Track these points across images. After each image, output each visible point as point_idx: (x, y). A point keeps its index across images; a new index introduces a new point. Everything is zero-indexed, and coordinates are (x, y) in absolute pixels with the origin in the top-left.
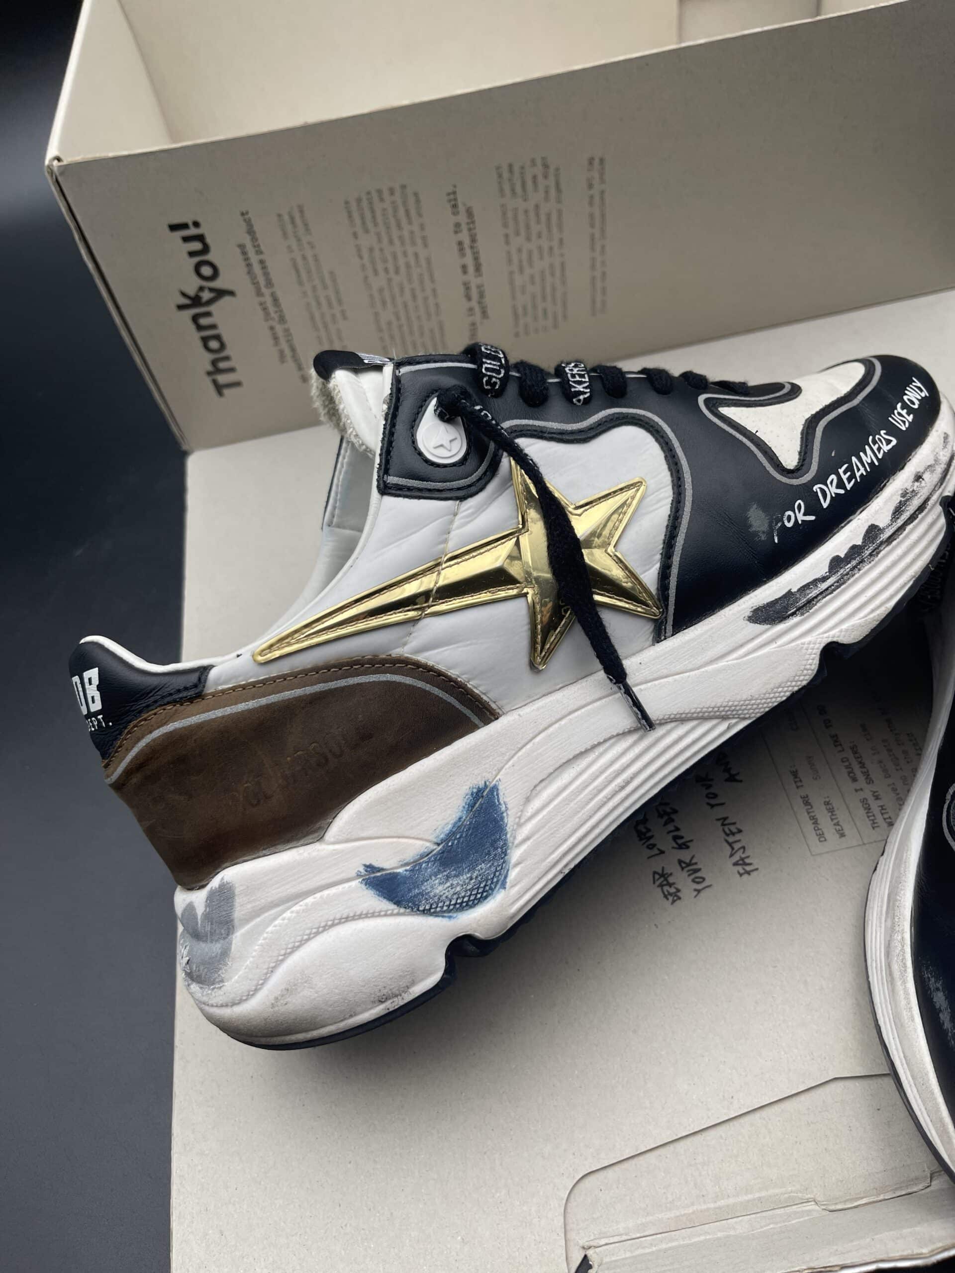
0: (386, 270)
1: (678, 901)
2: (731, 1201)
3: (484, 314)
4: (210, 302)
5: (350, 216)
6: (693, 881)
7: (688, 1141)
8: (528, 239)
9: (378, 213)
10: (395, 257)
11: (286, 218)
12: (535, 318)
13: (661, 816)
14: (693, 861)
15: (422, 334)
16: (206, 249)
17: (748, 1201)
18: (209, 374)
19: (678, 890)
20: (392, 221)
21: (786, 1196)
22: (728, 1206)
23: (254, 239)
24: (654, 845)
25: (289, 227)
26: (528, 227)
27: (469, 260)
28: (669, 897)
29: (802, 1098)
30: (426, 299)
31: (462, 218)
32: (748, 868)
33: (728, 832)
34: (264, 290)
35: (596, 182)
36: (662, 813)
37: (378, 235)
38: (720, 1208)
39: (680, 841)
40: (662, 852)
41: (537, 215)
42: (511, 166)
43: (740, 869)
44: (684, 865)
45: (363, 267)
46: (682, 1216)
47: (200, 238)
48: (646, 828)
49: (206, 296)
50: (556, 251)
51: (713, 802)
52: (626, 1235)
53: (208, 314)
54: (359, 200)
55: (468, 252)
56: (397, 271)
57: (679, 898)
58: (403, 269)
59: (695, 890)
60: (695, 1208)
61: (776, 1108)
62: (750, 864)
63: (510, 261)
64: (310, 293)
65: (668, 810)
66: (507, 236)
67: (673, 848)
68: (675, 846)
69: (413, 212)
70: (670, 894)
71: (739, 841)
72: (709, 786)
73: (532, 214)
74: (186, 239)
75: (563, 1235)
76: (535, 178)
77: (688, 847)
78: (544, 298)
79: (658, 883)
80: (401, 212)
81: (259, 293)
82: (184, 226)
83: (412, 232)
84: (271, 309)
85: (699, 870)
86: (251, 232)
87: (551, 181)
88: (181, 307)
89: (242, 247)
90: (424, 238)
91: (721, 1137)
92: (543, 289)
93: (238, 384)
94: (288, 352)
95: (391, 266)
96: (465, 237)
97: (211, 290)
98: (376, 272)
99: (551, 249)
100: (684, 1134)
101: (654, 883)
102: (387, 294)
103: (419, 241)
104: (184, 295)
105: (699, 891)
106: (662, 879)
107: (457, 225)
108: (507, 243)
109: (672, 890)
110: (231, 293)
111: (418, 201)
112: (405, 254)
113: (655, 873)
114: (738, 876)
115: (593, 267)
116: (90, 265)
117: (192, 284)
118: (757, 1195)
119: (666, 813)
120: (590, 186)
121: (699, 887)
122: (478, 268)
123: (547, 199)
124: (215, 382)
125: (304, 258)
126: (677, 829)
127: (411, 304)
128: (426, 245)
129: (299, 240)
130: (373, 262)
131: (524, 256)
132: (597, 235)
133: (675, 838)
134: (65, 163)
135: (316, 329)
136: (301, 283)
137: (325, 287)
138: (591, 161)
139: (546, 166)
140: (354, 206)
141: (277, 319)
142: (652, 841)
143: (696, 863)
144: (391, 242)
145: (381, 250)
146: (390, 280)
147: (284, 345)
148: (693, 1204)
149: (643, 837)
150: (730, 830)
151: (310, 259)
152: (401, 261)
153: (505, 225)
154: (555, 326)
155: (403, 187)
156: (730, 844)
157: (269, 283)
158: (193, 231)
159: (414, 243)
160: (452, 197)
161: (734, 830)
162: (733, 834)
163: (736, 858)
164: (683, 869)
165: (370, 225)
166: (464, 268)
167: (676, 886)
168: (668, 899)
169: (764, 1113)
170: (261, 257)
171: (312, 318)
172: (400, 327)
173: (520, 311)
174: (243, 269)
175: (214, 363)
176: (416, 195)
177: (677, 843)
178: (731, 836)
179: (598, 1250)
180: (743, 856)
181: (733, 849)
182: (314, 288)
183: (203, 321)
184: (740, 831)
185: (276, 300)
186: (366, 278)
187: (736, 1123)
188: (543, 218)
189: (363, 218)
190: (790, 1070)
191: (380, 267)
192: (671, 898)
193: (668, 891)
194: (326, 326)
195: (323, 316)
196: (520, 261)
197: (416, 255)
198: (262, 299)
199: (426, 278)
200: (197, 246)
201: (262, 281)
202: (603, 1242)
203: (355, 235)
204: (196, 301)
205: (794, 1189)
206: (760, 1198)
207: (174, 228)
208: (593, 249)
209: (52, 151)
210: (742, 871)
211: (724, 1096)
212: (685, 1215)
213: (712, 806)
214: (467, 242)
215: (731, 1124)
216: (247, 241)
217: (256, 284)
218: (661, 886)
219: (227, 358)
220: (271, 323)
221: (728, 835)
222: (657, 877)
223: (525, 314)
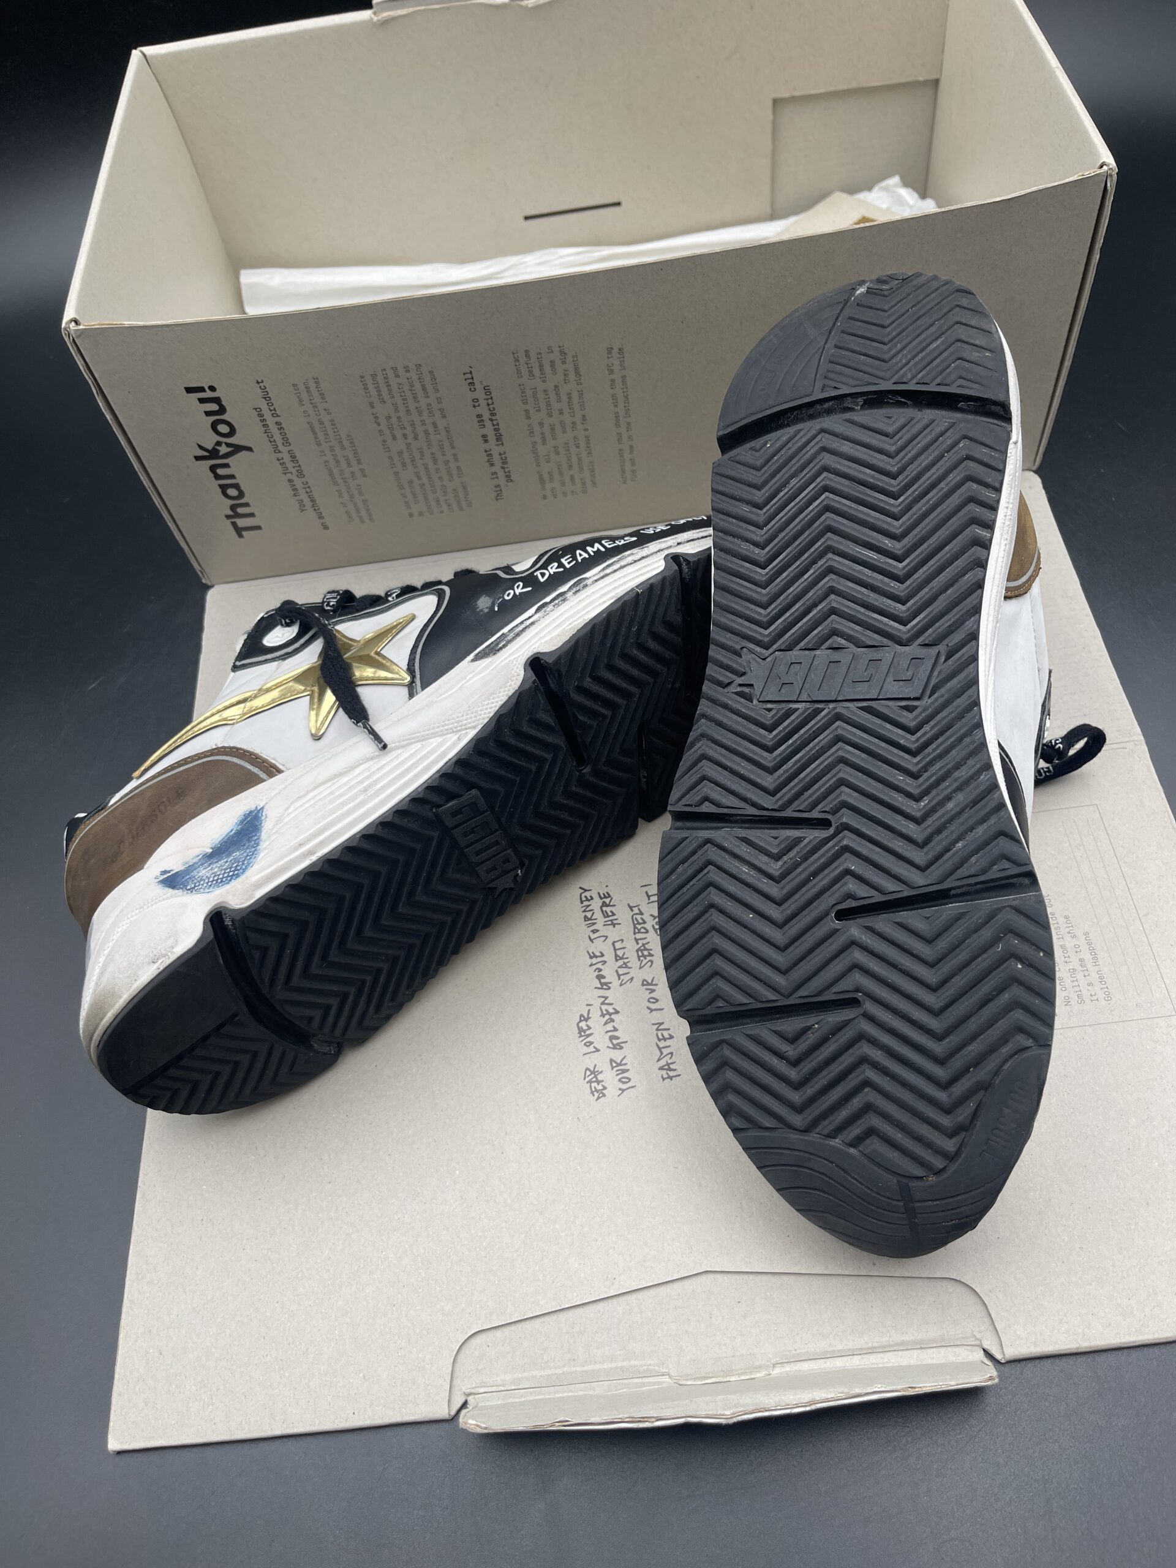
0: (405, 435)
1: (603, 1098)
2: (597, 1367)
3: (508, 478)
4: (227, 455)
5: (366, 388)
6: (620, 1080)
7: (571, 1313)
8: (550, 415)
9: (395, 390)
10: (413, 425)
11: (302, 387)
12: (563, 484)
13: (603, 1015)
14: (623, 1062)
15: (445, 493)
16: (222, 410)
17: (611, 1369)
18: (228, 517)
19: (605, 1088)
20: (408, 394)
21: (646, 1367)
22: (593, 1370)
23: (270, 403)
24: (591, 1043)
25: (304, 396)
26: (548, 404)
27: (489, 430)
28: (595, 1093)
29: (676, 1285)
30: (447, 462)
31: (480, 394)
32: (671, 1074)
33: (661, 1037)
34: (281, 448)
35: (616, 368)
36: (605, 1012)
37: (395, 405)
38: (586, 1372)
39: (615, 1042)
40: (597, 1050)
41: (558, 394)
42: (527, 352)
43: (664, 1073)
44: (614, 1065)
45: (381, 432)
46: (553, 1375)
47: (217, 400)
48: (587, 1026)
49: (223, 450)
50: (579, 426)
51: (653, 1006)
52: (503, 1386)
53: (227, 466)
54: (374, 376)
55: (488, 424)
56: (416, 438)
57: (604, 1095)
58: (421, 435)
59: (620, 1089)
60: (565, 1369)
61: (652, 1292)
62: (675, 1070)
63: (532, 433)
64: (327, 452)
65: (611, 1011)
66: (527, 411)
67: (608, 1047)
68: (611, 1046)
69: (429, 388)
70: (597, 1091)
71: (670, 1046)
72: (653, 991)
73: (552, 394)
74: (202, 401)
75: (449, 1381)
76: (552, 363)
77: (621, 1048)
78: (570, 467)
79: (587, 1079)
80: (418, 386)
81: (276, 450)
82: (202, 390)
83: (429, 405)
84: (290, 465)
85: (628, 1070)
86: (266, 397)
87: (570, 366)
88: (197, 458)
89: (258, 410)
90: (442, 410)
91: (599, 1312)
92: (569, 459)
93: (258, 528)
94: (308, 503)
95: (409, 431)
96: (483, 409)
97: (228, 445)
98: (394, 438)
99: (574, 423)
100: (567, 1306)
101: (585, 1079)
102: (406, 455)
103: (437, 414)
104: (201, 447)
105: (623, 1090)
106: (593, 1075)
107: (475, 400)
108: (529, 418)
109: (600, 1087)
110: (249, 449)
111: (434, 378)
112: (423, 423)
113: (587, 1069)
114: (661, 1080)
115: (620, 440)
116: (108, 416)
117: (210, 440)
118: (620, 1364)
119: (608, 1013)
120: (611, 372)
121: (624, 1087)
122: (499, 438)
123: (566, 381)
124: (234, 524)
125: (321, 422)
126: (615, 1030)
127: (431, 466)
128: (444, 417)
129: (315, 407)
130: (391, 428)
131: (546, 429)
132: (622, 414)
133: (612, 1038)
134: (81, 327)
135: (336, 484)
136: (319, 444)
137: (343, 448)
138: (610, 350)
139: (563, 353)
140: (369, 380)
141: (295, 473)
142: (589, 1039)
143: (626, 1064)
144: (408, 412)
145: (399, 418)
146: (408, 445)
147: (303, 496)
148: (564, 1366)
149: (583, 1034)
150: (662, 1035)
151: (328, 425)
152: (420, 430)
153: (525, 402)
154: (585, 492)
155: (419, 366)
156: (660, 1049)
157: (286, 442)
158: (209, 394)
159: (431, 414)
160: (469, 376)
161: (667, 1036)
162: (665, 1039)
163: (663, 1062)
164: (613, 1068)
165: (386, 397)
166: (485, 438)
167: (603, 1083)
168: (594, 1095)
169: (640, 1295)
170: (277, 419)
171: (331, 474)
172: (422, 485)
173: (546, 477)
174: (259, 428)
175: (233, 508)
176: (431, 372)
177: (612, 1043)
178: (663, 1041)
179: (476, 1396)
180: (669, 1062)
181: (662, 1053)
182: (332, 449)
183: (221, 471)
184: (671, 1037)
185: (293, 458)
186: (384, 441)
187: (615, 1301)
188: (564, 398)
189: (379, 391)
190: (669, 1260)
191: (398, 433)
192: (596, 1095)
193: (595, 1088)
194: (345, 481)
195: (342, 473)
196: (543, 433)
197: (435, 424)
198: (279, 455)
199: (446, 445)
200: (214, 407)
201: (278, 438)
202: (482, 1390)
203: (372, 405)
204: (213, 454)
205: (652, 1362)
206: (621, 1368)
207: (189, 390)
208: (618, 425)
209: (69, 313)
210: (665, 1076)
211: (607, 1277)
212: (555, 1374)
213: (652, 1010)
214: (486, 416)
215: (610, 1301)
216: (264, 405)
217: (272, 441)
218: (590, 1082)
219: (247, 505)
220: (289, 476)
221: (659, 1040)
222: (588, 1073)
223: (551, 479)
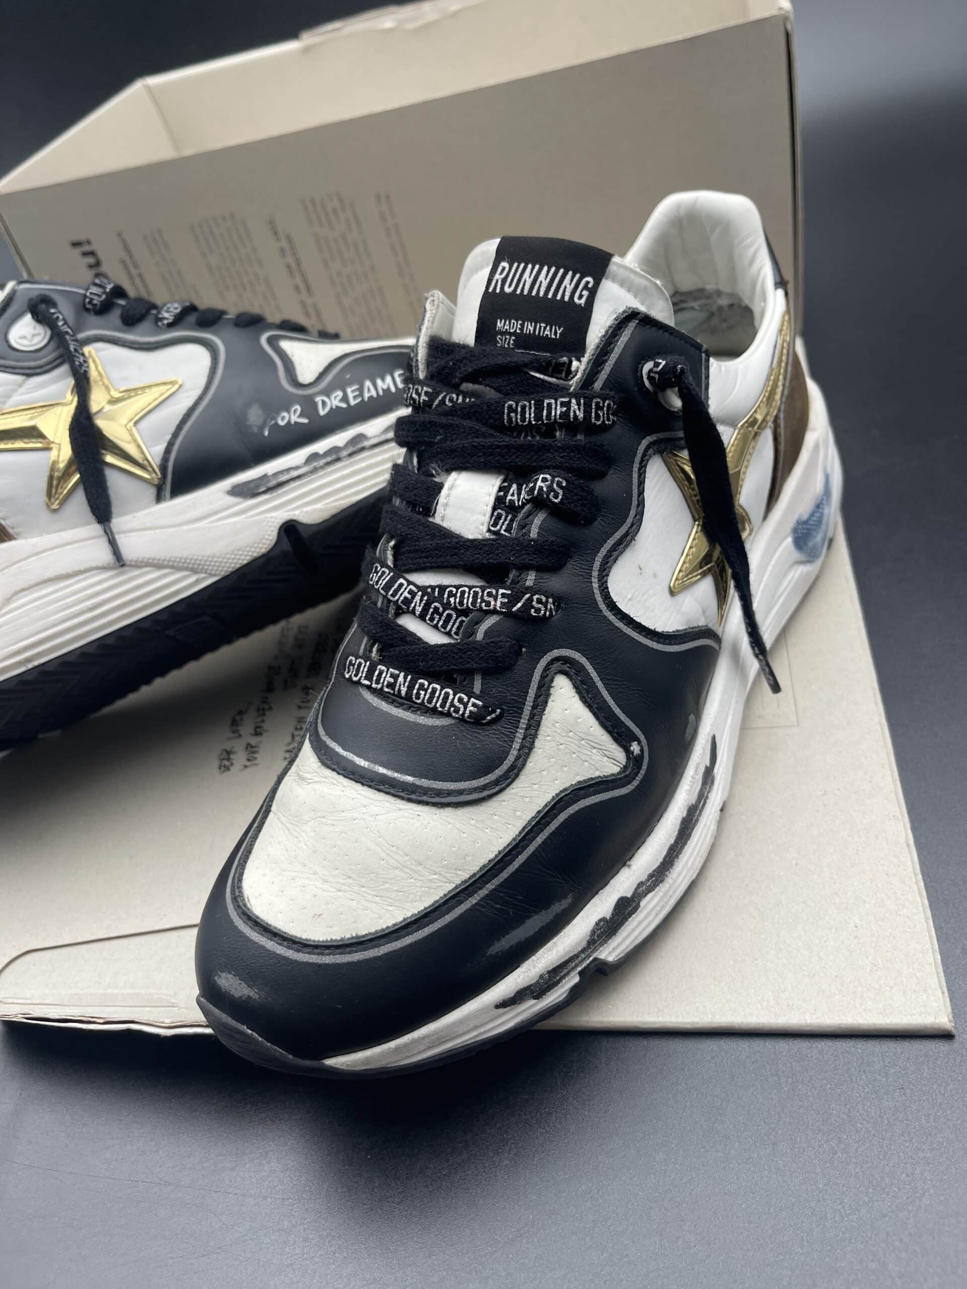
1: (226, 772)
2: (117, 991)
5: (196, 238)
6: (248, 759)
8: (344, 264)
10: (239, 275)
11: (150, 238)
13: (258, 711)
14: (258, 745)
16: (98, 262)
17: (128, 994)
19: (232, 764)
20: (231, 245)
21: (158, 996)
23: (130, 255)
24: (238, 731)
25: (154, 246)
26: (341, 254)
27: (299, 281)
31: (284, 243)
33: (298, 727)
35: (388, 215)
36: (261, 709)
37: (222, 255)
38: (106, 995)
39: (259, 730)
40: (240, 736)
41: (346, 243)
42: (312, 200)
43: (287, 754)
44: (248, 747)
47: (93, 254)
48: (241, 718)
50: (371, 276)
51: (303, 705)
52: (31, 1000)
54: (201, 227)
55: (297, 274)
56: (244, 288)
57: (229, 770)
58: (249, 287)
59: (244, 766)
60: (88, 991)
63: (333, 283)
65: (267, 707)
66: (325, 261)
67: (250, 734)
68: (253, 733)
69: (244, 236)
72: (308, 694)
73: (341, 242)
74: (84, 254)
76: (335, 211)
77: (261, 735)
79: (221, 757)
80: (235, 237)
82: (81, 244)
83: (248, 255)
85: (257, 752)
86: (126, 248)
87: (349, 214)
89: (123, 262)
90: (259, 260)
91: (142, 944)
95: (239, 283)
96: (290, 259)
98: (228, 288)
99: (366, 274)
101: (219, 757)
103: (255, 263)
106: (227, 755)
107: (282, 250)
108: (327, 267)
109: (228, 764)
111: (246, 229)
112: (247, 273)
113: (225, 750)
114: (282, 759)
115: (410, 294)
118: (138, 991)
119: (263, 709)
120: (384, 219)
122: (309, 289)
123: (350, 229)
125: (169, 271)
126: (263, 721)
128: (261, 267)
129: (163, 257)
130: (224, 279)
131: (345, 280)
133: (257, 728)
138: (378, 198)
139: (341, 200)
140: (198, 231)
142: (237, 727)
144: (233, 261)
145: (227, 269)
149: (235, 724)
151: (176, 275)
152: (245, 280)
153: (321, 251)
155: (232, 216)
156: (293, 736)
158: (86, 248)
159: (251, 264)
160: (273, 225)
162: (301, 729)
163: (290, 747)
164: (246, 749)
165: (214, 247)
166: (297, 288)
167: (232, 761)
168: (220, 769)
176: (243, 223)
177: (255, 731)
178: (298, 731)
181: (293, 740)
188: (351, 246)
189: (207, 241)
192: (222, 769)
193: (224, 764)
196: (343, 284)
197: (256, 275)
200: (91, 260)
203: (204, 255)
206: (138, 994)
207: (74, 245)
213: (300, 708)
214: (294, 266)
216: (124, 255)
218: (222, 760)
221: (296, 729)
222: (224, 753)
